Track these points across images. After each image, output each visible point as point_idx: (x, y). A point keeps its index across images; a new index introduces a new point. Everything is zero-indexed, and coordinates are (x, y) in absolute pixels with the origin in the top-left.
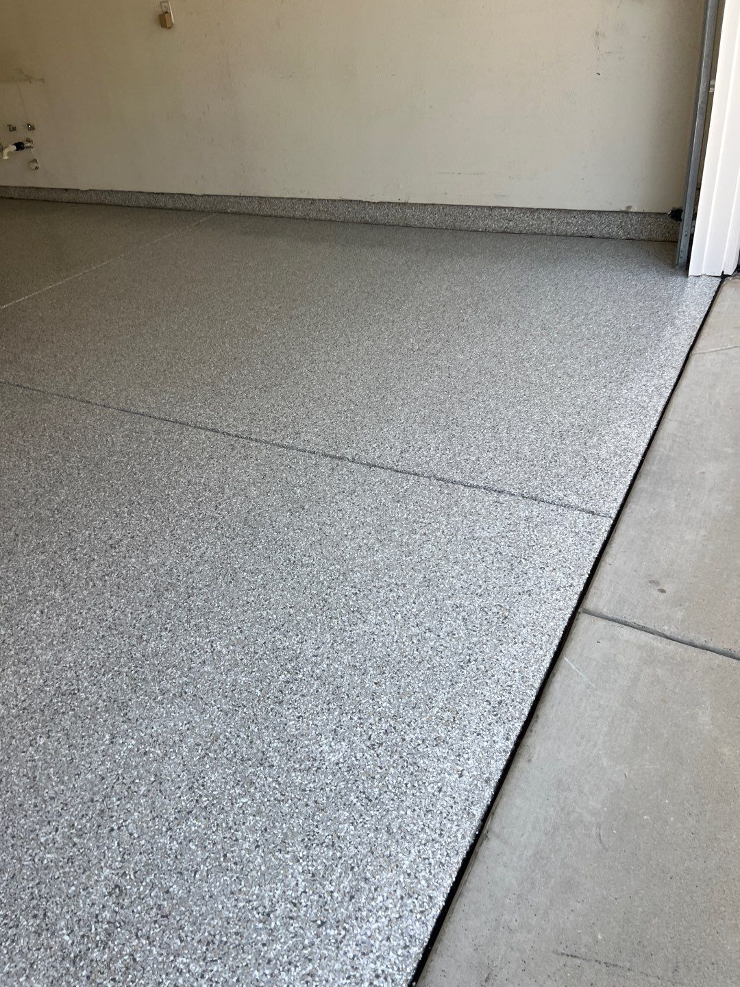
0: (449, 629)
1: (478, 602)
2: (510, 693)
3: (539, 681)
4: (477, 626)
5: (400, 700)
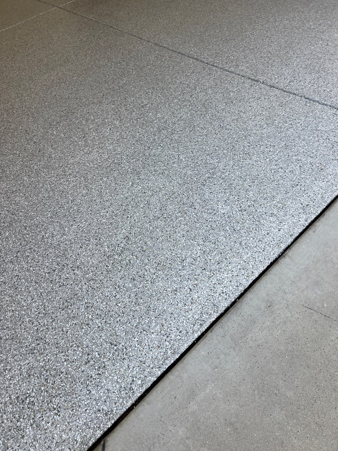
1: (310, 160)
2: (314, 202)
4: (306, 170)
5: (259, 195)
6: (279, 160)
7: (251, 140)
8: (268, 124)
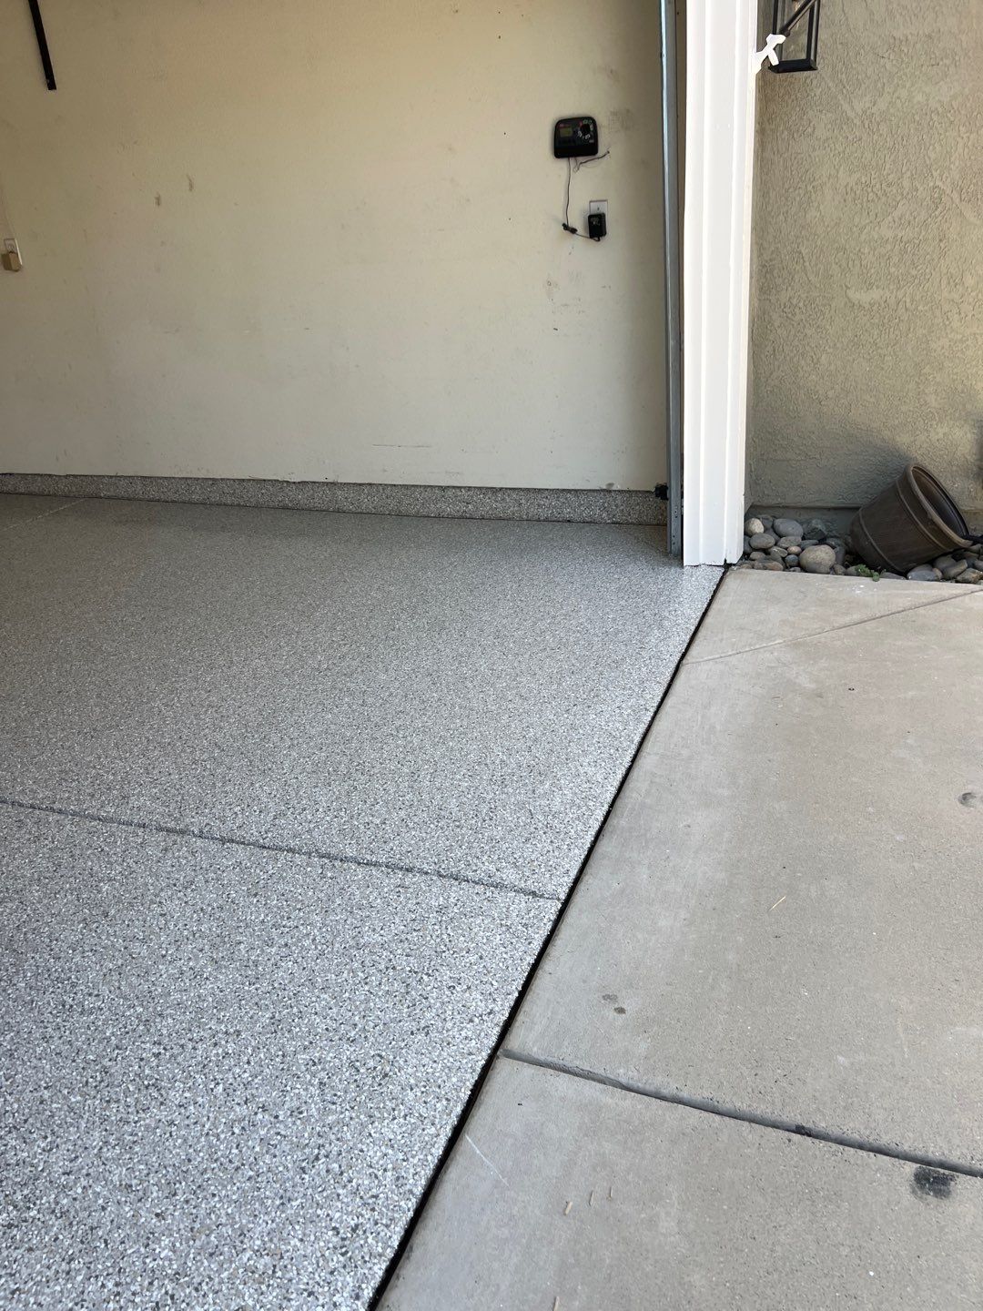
0: (296, 1103)
1: (348, 1051)
3: (423, 1182)
4: (339, 1094)
5: (191, 1243)
6: (256, 1081)
7: (165, 1032)
8: (216, 962)
